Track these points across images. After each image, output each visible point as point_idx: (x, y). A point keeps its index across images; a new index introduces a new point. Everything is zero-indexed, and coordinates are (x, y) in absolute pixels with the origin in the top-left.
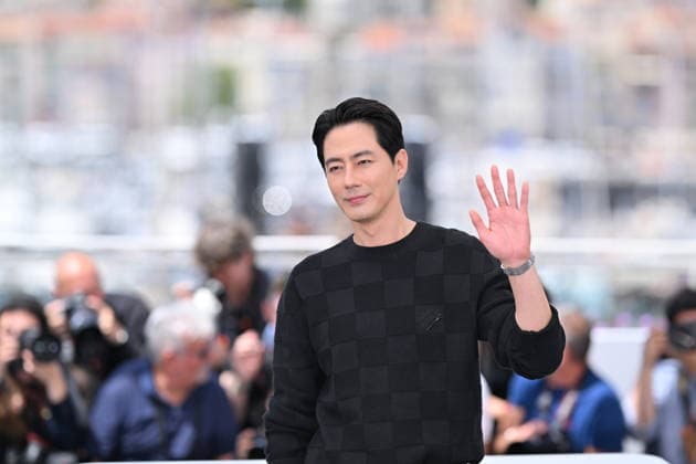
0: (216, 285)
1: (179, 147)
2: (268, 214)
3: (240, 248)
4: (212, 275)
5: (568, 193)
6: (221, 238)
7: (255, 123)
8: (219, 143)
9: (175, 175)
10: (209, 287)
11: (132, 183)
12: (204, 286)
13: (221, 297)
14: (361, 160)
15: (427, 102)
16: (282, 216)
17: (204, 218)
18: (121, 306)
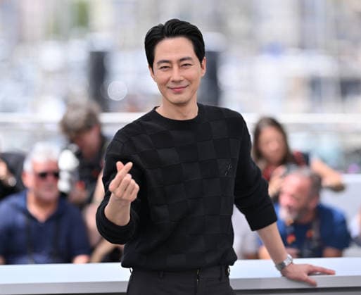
0: (75, 147)
1: (51, 55)
2: (111, 100)
3: (91, 122)
4: (72, 141)
5: (314, 85)
6: (78, 116)
7: (102, 39)
8: (77, 52)
9: (48, 74)
10: (70, 149)
11: (19, 79)
12: (67, 148)
13: (79, 155)
14: (183, 63)
15: (219, 23)
16: (120, 101)
17: (68, 102)
18: (11, 161)
